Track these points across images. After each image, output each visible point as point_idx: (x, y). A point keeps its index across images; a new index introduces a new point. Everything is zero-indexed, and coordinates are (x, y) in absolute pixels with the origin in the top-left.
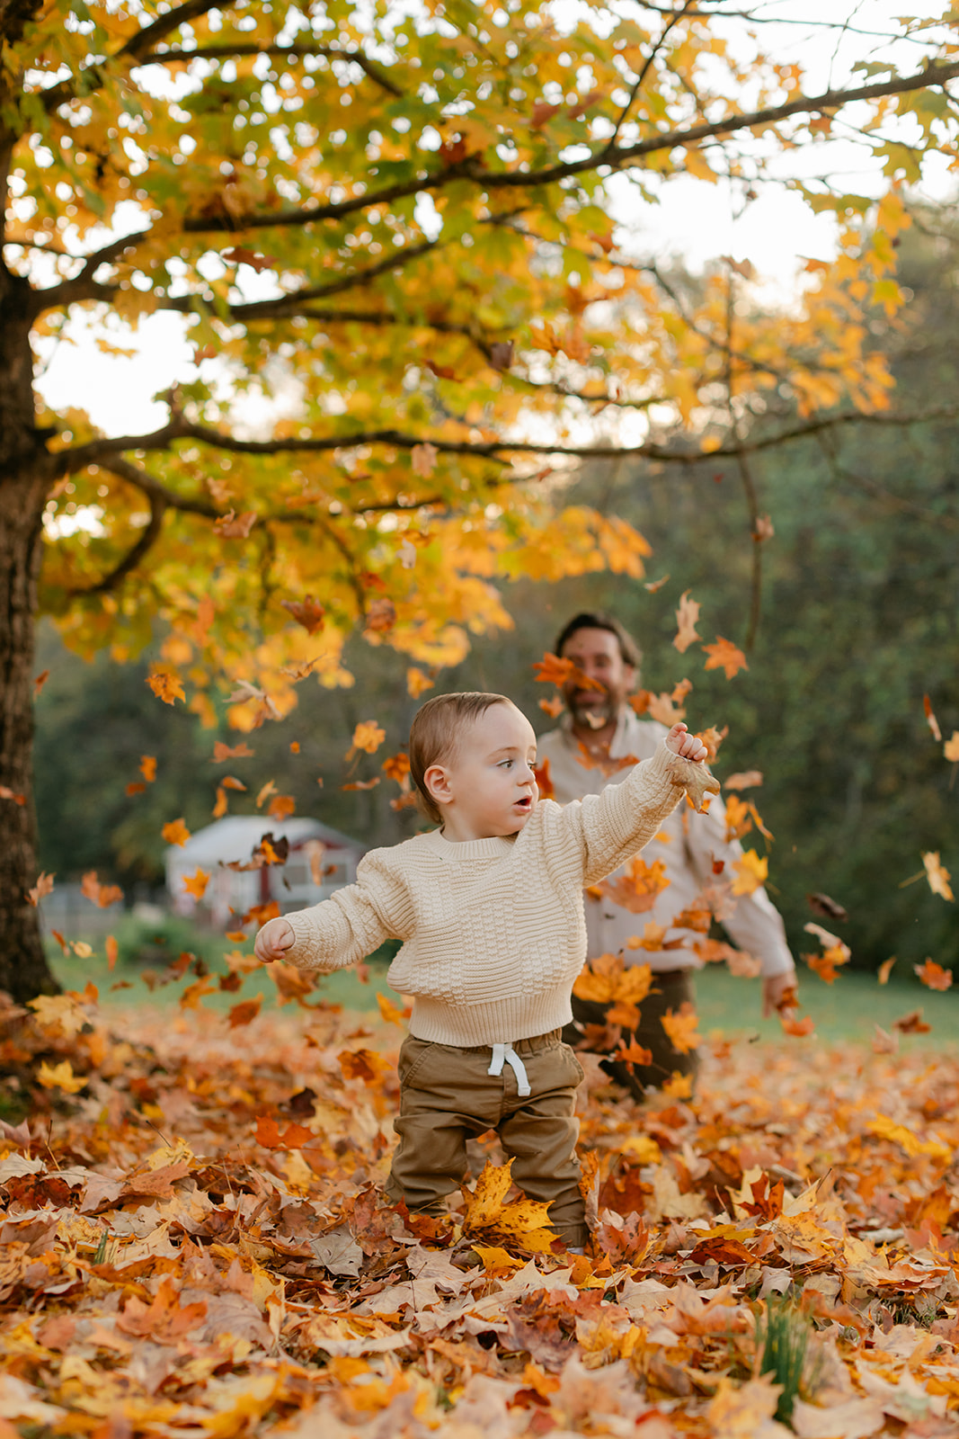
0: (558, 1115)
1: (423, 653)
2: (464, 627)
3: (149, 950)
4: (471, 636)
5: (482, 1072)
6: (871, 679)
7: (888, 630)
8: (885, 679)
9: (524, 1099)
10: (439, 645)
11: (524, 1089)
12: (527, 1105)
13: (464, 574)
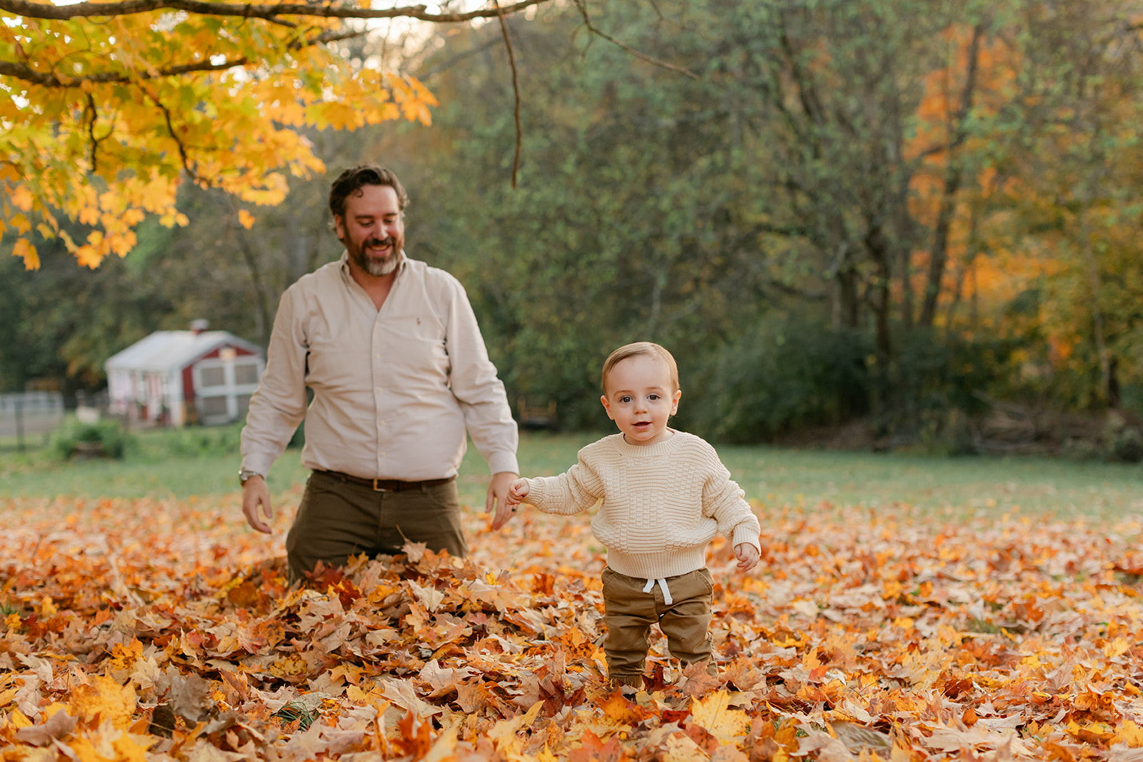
0: (694, 614)
1: (250, 195)
2: (285, 170)
3: (83, 446)
4: (290, 180)
5: (640, 591)
6: (665, 204)
7: (680, 165)
8: (677, 206)
9: (670, 605)
10: (264, 188)
11: (668, 600)
12: (671, 609)
13: (278, 126)
